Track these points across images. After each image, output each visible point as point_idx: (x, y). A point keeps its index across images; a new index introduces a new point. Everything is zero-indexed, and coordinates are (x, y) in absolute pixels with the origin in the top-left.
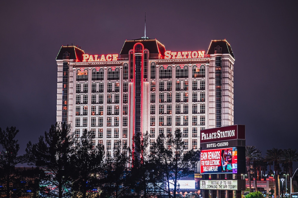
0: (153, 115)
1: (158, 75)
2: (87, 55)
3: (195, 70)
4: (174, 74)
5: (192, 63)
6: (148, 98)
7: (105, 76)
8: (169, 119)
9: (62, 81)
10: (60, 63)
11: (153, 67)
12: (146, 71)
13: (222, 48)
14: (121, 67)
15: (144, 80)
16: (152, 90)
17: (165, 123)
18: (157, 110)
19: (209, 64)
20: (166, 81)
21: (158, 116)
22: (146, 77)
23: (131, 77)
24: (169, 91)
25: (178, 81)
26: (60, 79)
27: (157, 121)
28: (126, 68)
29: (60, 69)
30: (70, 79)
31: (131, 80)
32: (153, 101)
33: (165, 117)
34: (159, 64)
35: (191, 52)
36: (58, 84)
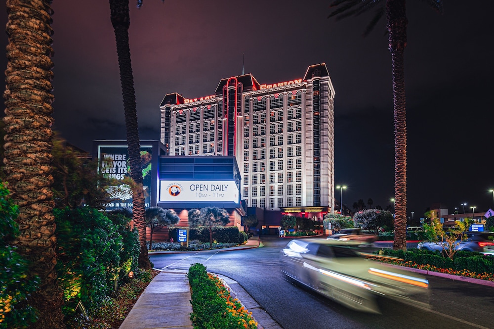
0: (246, 150)
1: (252, 107)
2: (188, 100)
3: (290, 98)
4: (268, 105)
5: (287, 90)
6: (241, 133)
7: (201, 116)
8: (263, 152)
9: (164, 126)
10: (163, 109)
11: (247, 101)
12: (239, 104)
13: (320, 71)
14: (216, 104)
15: (237, 114)
16: (245, 124)
17: (259, 157)
18: (251, 145)
19: (306, 90)
20: (259, 114)
21: (252, 150)
22: (239, 111)
23: (225, 113)
24: (263, 123)
25: (272, 112)
26: (163, 125)
27: (250, 156)
28: (220, 105)
29: (163, 115)
30: (172, 123)
31: (225, 116)
32: (247, 136)
33: (259, 150)
34: (253, 96)
35: (287, 83)
36: (162, 129)
